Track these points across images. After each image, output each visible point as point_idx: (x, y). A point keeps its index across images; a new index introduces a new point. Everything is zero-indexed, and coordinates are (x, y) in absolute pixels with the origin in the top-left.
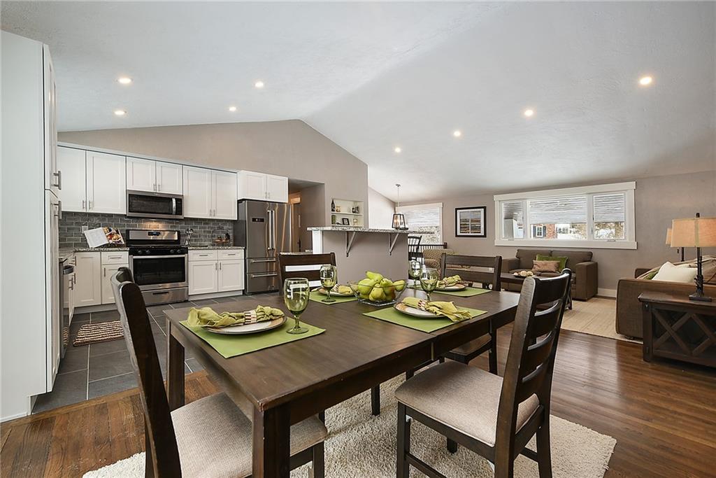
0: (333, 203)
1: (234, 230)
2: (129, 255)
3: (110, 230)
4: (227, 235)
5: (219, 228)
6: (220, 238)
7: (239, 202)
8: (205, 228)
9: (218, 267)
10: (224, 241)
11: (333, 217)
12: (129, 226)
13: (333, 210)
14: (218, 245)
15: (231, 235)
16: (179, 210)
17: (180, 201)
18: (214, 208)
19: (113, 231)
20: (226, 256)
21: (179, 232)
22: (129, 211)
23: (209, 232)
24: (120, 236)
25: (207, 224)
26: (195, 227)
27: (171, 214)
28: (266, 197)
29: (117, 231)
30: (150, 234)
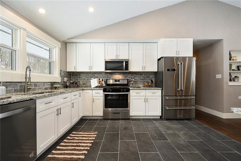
0: (230, 54)
1: (156, 78)
2: (103, 92)
3: (100, 80)
4: (152, 81)
5: (147, 77)
6: (148, 83)
7: (159, 60)
8: (140, 77)
9: (146, 100)
10: (150, 84)
11: (231, 65)
12: (108, 77)
13: (230, 60)
14: (147, 87)
15: (154, 81)
16: (127, 67)
17: (127, 62)
18: (144, 65)
19: (101, 80)
20: (150, 94)
21: (128, 80)
22: (106, 70)
23: (142, 79)
24: (103, 82)
25: (141, 75)
26: (135, 77)
27: (123, 70)
28: (176, 54)
29: (103, 80)
30: (116, 81)
